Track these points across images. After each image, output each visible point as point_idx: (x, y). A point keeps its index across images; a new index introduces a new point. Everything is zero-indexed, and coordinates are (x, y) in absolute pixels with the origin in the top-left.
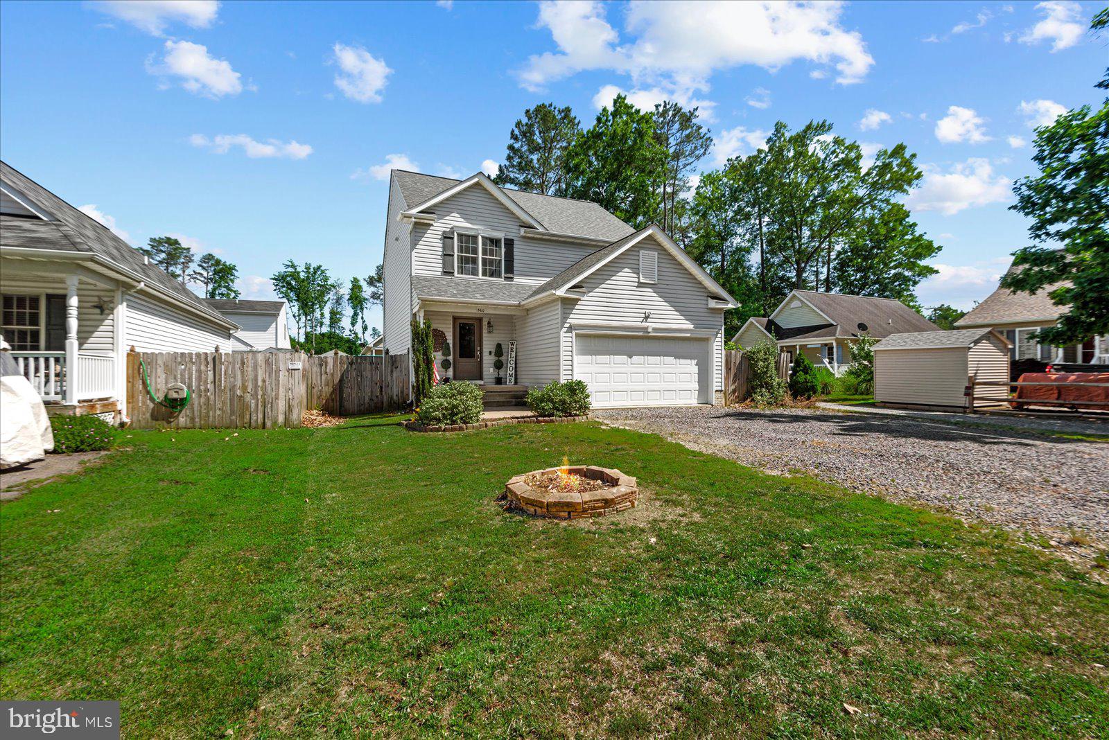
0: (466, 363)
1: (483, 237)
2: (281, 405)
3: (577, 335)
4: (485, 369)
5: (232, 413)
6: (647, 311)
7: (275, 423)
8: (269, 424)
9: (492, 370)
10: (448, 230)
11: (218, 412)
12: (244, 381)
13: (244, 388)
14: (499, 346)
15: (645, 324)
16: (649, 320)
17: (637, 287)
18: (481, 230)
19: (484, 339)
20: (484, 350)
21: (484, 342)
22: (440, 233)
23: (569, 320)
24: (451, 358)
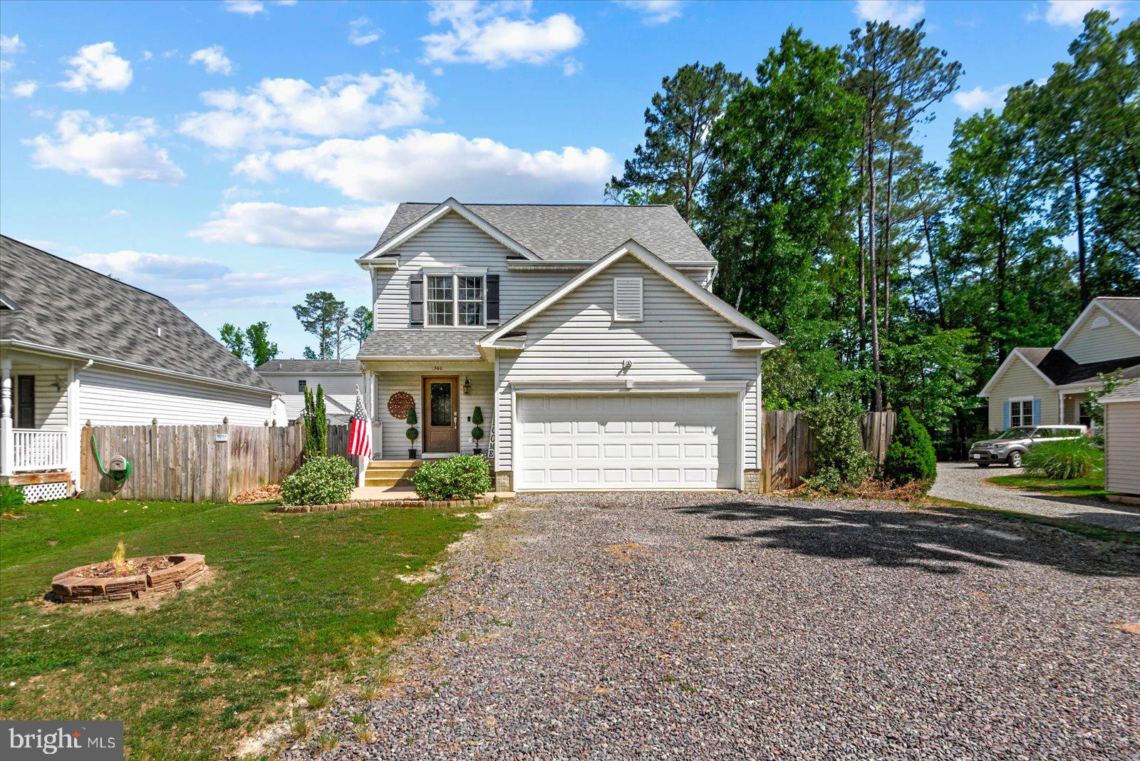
0: (438, 433)
1: (460, 278)
2: (209, 478)
3: (518, 397)
4: (462, 439)
5: (166, 486)
6: (626, 360)
7: (203, 498)
8: (197, 498)
9: (470, 439)
10: (416, 273)
11: (154, 485)
12: (176, 454)
13: (176, 460)
14: (478, 411)
15: (622, 378)
16: (629, 372)
17: (610, 328)
18: (456, 268)
19: (461, 401)
20: (461, 415)
21: (461, 406)
22: (407, 278)
23: (507, 378)
24: (419, 426)
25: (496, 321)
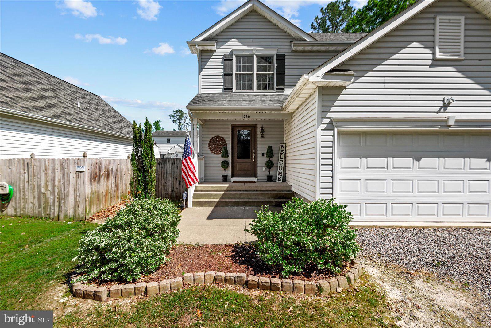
0: (242, 163)
1: (257, 56)
2: (71, 200)
3: (340, 133)
4: (258, 168)
5: (39, 206)
6: (446, 97)
7: (66, 216)
8: (62, 216)
9: (264, 169)
10: (228, 53)
11: (31, 205)
12: (47, 181)
13: (47, 186)
14: (270, 148)
15: (442, 116)
16: (449, 109)
17: (431, 66)
18: (257, 50)
19: (258, 143)
20: (258, 152)
21: (258, 146)
22: (222, 57)
23: (329, 115)
24: (229, 159)
25: (282, 87)
